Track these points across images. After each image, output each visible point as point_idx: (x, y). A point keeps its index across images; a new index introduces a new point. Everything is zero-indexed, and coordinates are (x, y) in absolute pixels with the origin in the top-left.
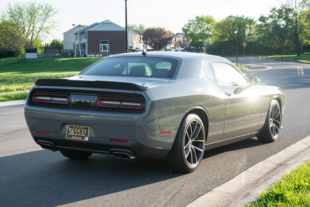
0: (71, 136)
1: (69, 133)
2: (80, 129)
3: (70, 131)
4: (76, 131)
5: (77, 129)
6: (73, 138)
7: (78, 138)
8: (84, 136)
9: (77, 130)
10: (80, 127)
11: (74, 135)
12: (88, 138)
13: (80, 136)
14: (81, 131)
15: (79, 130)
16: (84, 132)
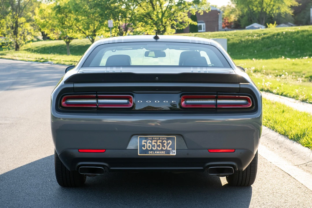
0: (147, 151)
1: (143, 148)
2: (161, 141)
3: (144, 145)
4: (153, 144)
5: (156, 141)
6: (151, 154)
7: (158, 152)
8: (168, 149)
9: (156, 143)
10: (160, 138)
11: (152, 150)
12: (175, 151)
13: (162, 150)
14: (163, 143)
15: (159, 142)
16: (168, 144)
